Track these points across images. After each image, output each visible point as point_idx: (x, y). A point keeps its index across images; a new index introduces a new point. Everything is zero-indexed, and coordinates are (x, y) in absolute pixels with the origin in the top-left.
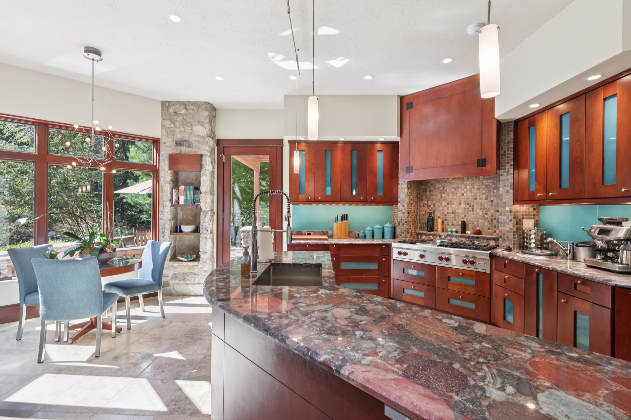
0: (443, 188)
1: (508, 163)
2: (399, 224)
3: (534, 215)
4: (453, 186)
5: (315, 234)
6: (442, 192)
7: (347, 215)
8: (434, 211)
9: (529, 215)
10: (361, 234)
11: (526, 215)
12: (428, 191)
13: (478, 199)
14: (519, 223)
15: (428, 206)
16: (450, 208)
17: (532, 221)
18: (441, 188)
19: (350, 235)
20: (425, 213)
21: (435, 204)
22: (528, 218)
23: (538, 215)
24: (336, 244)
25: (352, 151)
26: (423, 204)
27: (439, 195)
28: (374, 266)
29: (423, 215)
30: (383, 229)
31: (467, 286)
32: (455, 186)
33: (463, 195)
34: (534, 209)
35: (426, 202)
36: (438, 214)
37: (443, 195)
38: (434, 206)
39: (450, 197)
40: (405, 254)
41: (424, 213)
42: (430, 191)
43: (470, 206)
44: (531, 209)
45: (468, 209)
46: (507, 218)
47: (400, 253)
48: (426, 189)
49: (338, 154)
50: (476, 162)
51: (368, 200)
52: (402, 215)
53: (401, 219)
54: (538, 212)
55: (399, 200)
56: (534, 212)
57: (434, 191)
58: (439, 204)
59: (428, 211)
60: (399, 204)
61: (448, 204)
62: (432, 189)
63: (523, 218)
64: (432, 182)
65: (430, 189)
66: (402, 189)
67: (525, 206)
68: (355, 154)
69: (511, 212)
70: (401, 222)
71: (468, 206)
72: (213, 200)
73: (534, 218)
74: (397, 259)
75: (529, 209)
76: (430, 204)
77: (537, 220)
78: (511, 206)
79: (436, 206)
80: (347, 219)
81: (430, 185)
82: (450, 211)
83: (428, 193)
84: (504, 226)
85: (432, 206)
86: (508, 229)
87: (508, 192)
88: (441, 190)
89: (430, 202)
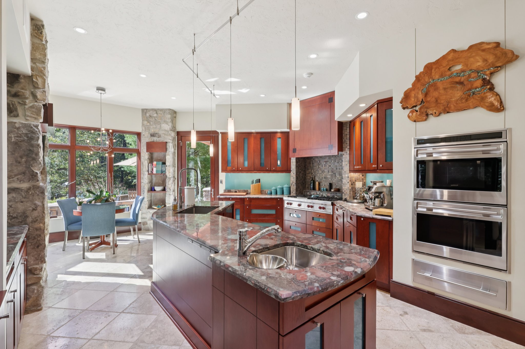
0: (320, 162)
1: (347, 147)
3: (363, 179)
4: (325, 160)
5: (239, 192)
6: (319, 165)
7: (259, 179)
8: (315, 176)
9: (359, 179)
10: (269, 192)
11: (357, 179)
12: (311, 163)
13: (338, 169)
14: (353, 184)
15: (311, 173)
16: (323, 175)
17: (362, 182)
18: (319, 162)
19: (262, 192)
20: (310, 178)
21: (315, 172)
22: (359, 181)
23: (365, 179)
24: (248, 198)
25: (261, 138)
26: (309, 172)
27: (317, 166)
28: (273, 212)
29: (309, 179)
30: (283, 188)
32: (326, 160)
33: (330, 166)
34: (363, 176)
35: (310, 171)
36: (317, 179)
37: (320, 166)
38: (315, 173)
39: (323, 168)
40: (291, 204)
41: (309, 178)
42: (312, 164)
43: (334, 173)
44: (361, 175)
45: (333, 175)
46: (347, 181)
47: (288, 204)
48: (310, 162)
49: (252, 140)
50: (328, 147)
51: (272, 170)
52: (293, 179)
53: (293, 182)
54: (365, 177)
55: (291, 169)
56: (363, 177)
57: (315, 163)
58: (317, 172)
59: (311, 176)
60: (291, 172)
61: (322, 172)
62: (314, 162)
63: (356, 181)
64: (314, 158)
65: (312, 162)
66: (293, 162)
67: (357, 173)
68: (263, 140)
69: (348, 177)
70: (293, 184)
71: (333, 174)
72: (175, 170)
73: (363, 181)
74: (287, 207)
75: (359, 176)
76: (312, 172)
77: (365, 183)
78: (348, 173)
79: (316, 174)
80: (259, 182)
81: (312, 159)
82: (323, 177)
83: (311, 165)
84: (345, 186)
85: (314, 173)
86: (347, 188)
87: (347, 165)
88: (319, 163)
89: (312, 171)
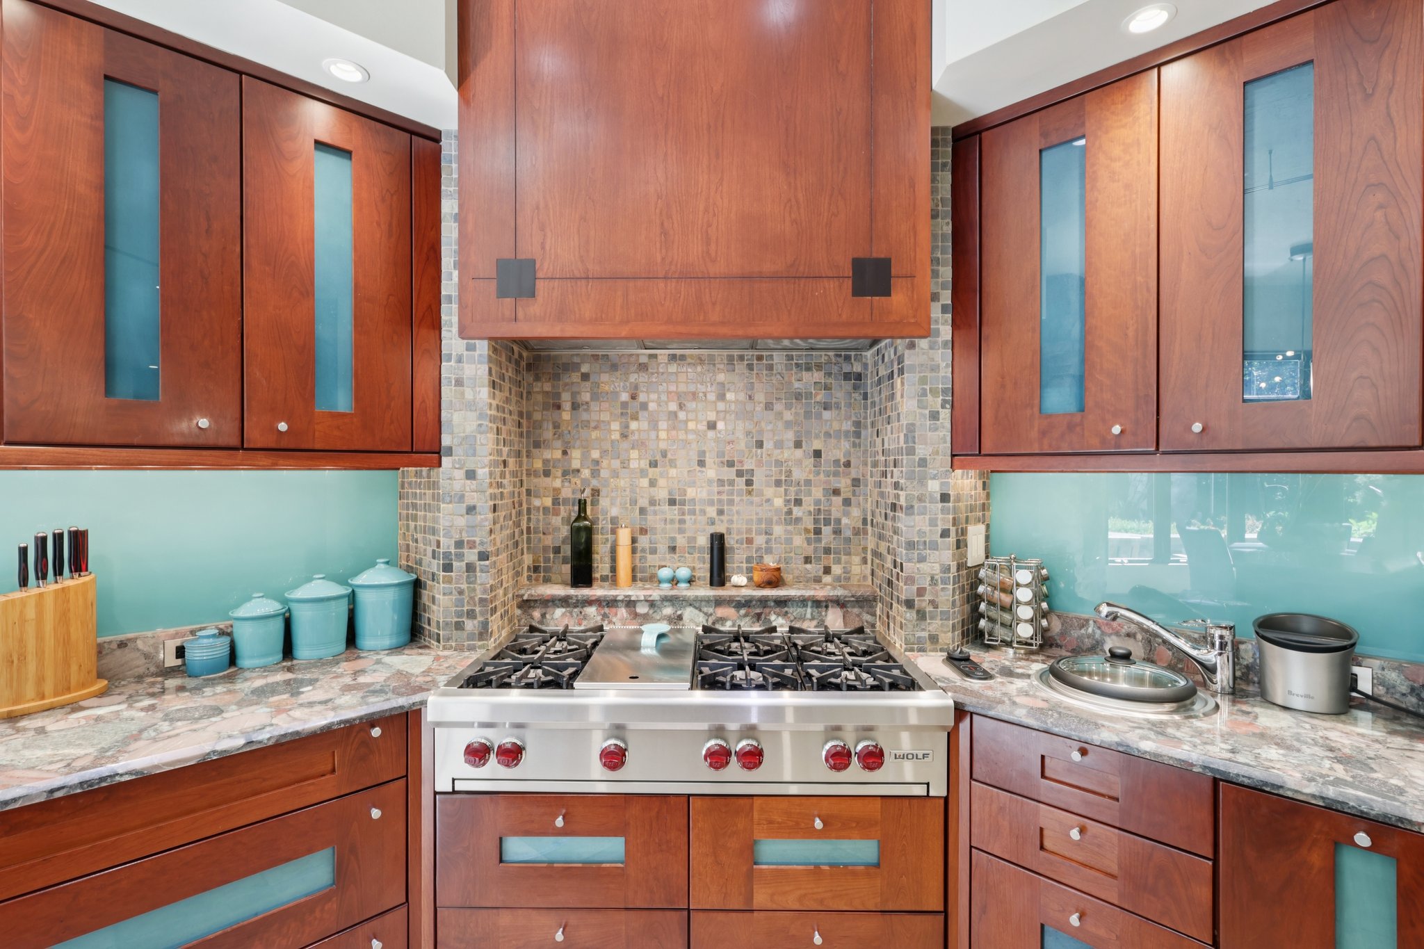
0: (633, 397)
2: (448, 568)
3: (984, 507)
4: (673, 388)
6: (627, 413)
7: (79, 538)
8: (596, 492)
9: (976, 508)
10: (205, 650)
11: (971, 509)
12: (567, 406)
13: (768, 445)
14: (961, 541)
15: (565, 473)
16: (662, 482)
17: (983, 529)
18: (625, 397)
20: (556, 502)
21: (597, 462)
22: (976, 521)
23: (989, 508)
26: (546, 462)
27: (615, 426)
29: (546, 510)
30: (352, 598)
31: (841, 871)
32: (682, 388)
33: (712, 426)
34: (983, 486)
35: (558, 454)
36: (608, 508)
37: (634, 425)
38: (595, 473)
39: (663, 435)
40: (513, 753)
41: (548, 502)
42: (575, 406)
43: (740, 474)
44: (980, 486)
45: (731, 483)
46: (933, 523)
47: (477, 754)
48: (558, 395)
50: (848, 272)
51: (255, 436)
52: (461, 521)
53: (459, 544)
54: (989, 497)
55: (446, 440)
56: (983, 497)
57: (594, 406)
58: (616, 464)
59: (567, 493)
60: (445, 461)
61: (654, 464)
62: (586, 397)
63: (967, 521)
64: (585, 368)
65: (574, 395)
66: (459, 383)
67: (970, 473)
69: (945, 498)
70: (460, 557)
71: (730, 473)
73: (985, 520)
74: (460, 786)
75: (975, 487)
76: (576, 464)
77: (989, 527)
78: (946, 475)
79: (604, 473)
80: (79, 563)
81: (575, 377)
82: (662, 494)
83: (566, 416)
84: (922, 559)
85: (586, 473)
86: (936, 569)
87: (934, 416)
88: (624, 405)
89: (576, 454)
